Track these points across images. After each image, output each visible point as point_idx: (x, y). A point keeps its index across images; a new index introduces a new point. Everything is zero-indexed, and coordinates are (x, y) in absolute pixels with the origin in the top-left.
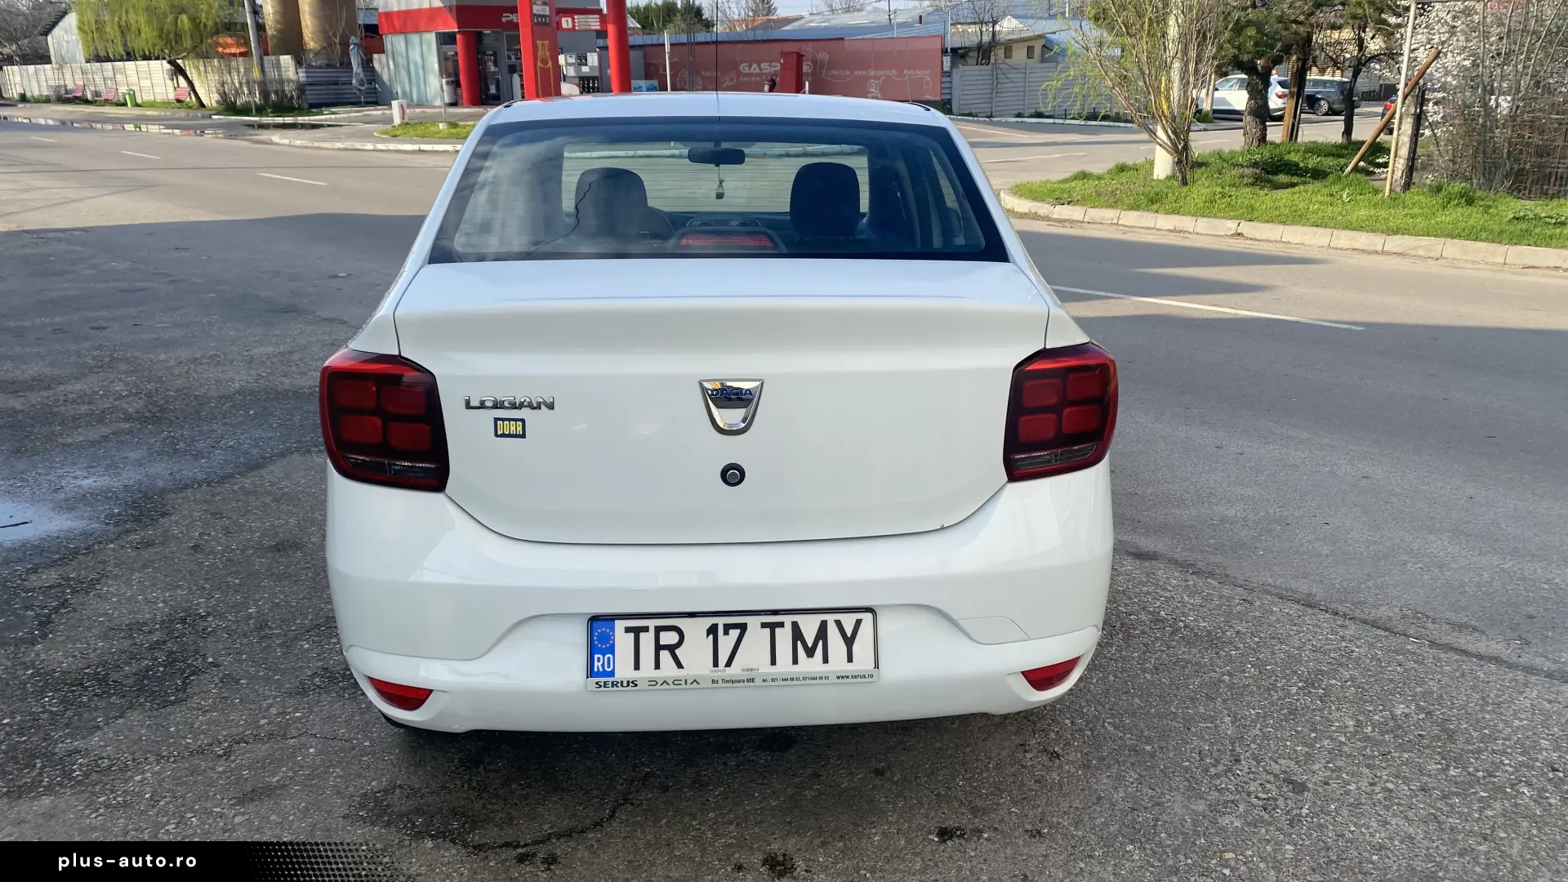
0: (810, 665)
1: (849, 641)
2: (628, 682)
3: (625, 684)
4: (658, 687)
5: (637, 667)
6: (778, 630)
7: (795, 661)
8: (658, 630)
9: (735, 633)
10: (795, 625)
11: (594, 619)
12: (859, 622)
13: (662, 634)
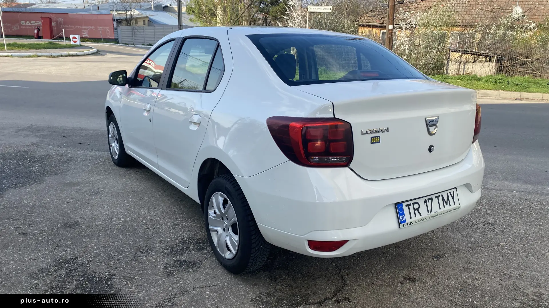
0: (447, 207)
1: (453, 198)
2: (410, 223)
4: (418, 223)
5: (411, 218)
6: (439, 198)
7: (444, 207)
8: (414, 204)
9: (430, 201)
10: (442, 195)
11: (396, 204)
12: (454, 191)
13: (415, 205)
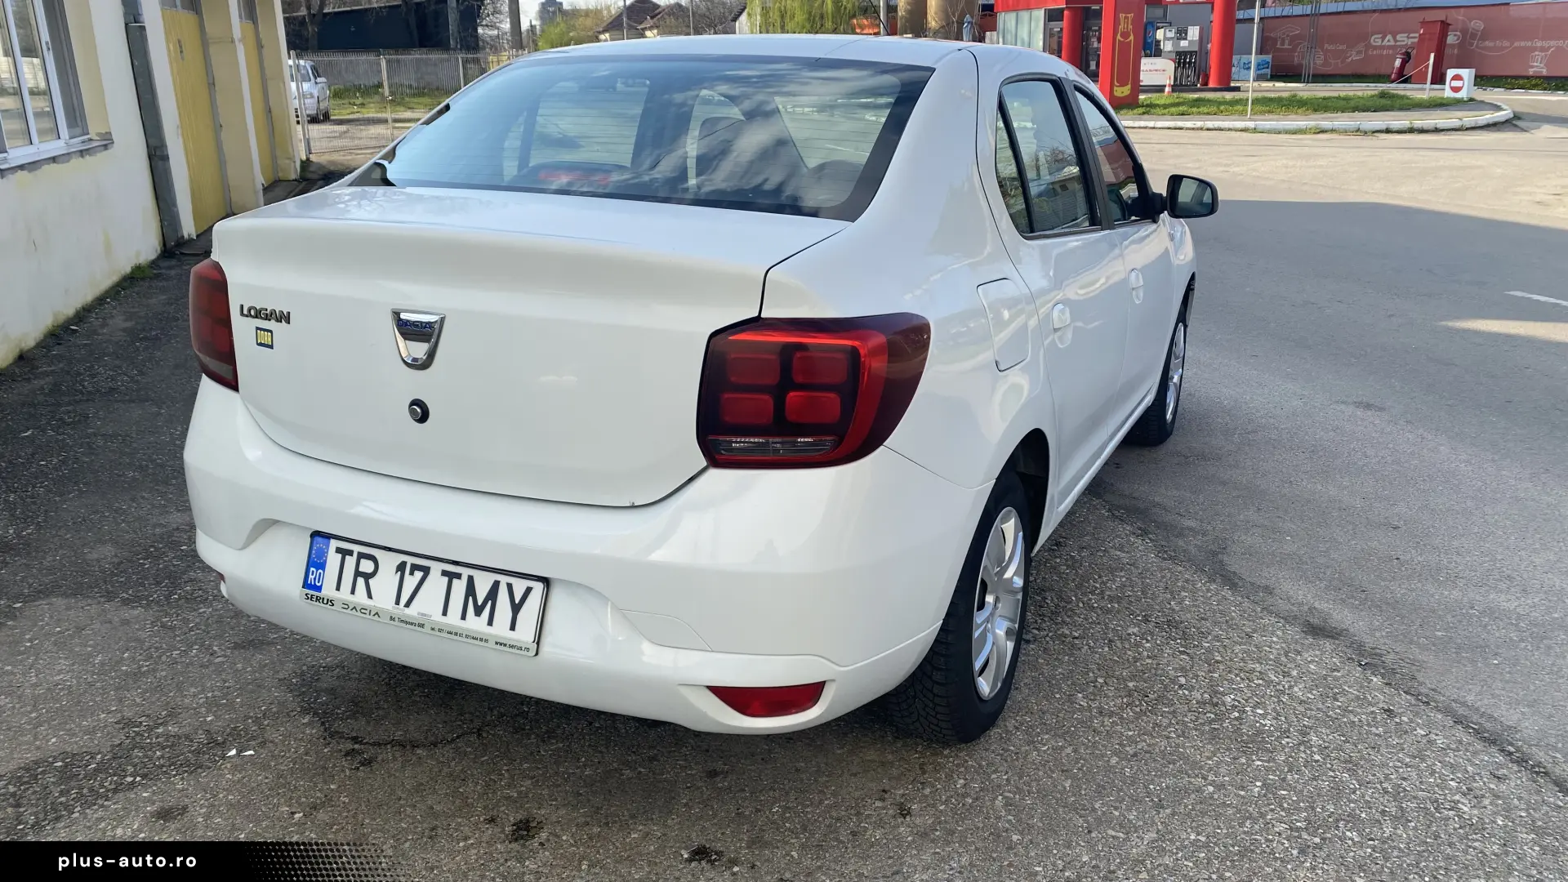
0: (476, 624)
1: (516, 608)
2: (328, 600)
3: (325, 602)
4: (348, 611)
5: (338, 589)
6: (455, 581)
7: (463, 617)
8: (361, 556)
9: (419, 575)
10: (471, 579)
11: (316, 534)
12: (529, 590)
13: (363, 562)
